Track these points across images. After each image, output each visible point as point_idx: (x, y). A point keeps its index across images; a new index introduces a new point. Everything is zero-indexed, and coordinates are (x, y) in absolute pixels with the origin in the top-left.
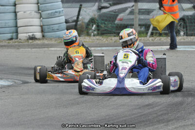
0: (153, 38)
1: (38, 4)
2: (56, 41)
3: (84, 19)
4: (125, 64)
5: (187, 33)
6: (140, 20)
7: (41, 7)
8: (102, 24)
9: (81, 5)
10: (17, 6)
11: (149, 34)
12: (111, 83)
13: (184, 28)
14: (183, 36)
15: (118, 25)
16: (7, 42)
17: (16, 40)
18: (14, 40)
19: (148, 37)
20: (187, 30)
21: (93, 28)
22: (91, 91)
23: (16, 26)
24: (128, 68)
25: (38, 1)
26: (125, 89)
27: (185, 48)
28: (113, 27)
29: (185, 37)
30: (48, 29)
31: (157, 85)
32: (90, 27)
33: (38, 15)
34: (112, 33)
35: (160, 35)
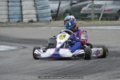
0: (102, 22)
1: (34, 1)
2: (45, 23)
3: (62, 10)
6: (95, 11)
7: (37, 3)
8: (72, 13)
9: (60, 2)
10: (22, 2)
11: (100, 19)
15: (82, 14)
16: (16, 23)
17: (22, 23)
18: (20, 23)
19: (99, 21)
23: (22, 15)
28: (79, 15)
30: (41, 16)
32: (65, 15)
33: (35, 8)
34: (78, 19)
35: (107, 20)
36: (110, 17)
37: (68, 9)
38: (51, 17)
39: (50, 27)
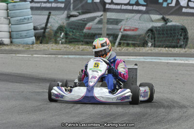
0: (120, 48)
1: (7, 10)
2: (23, 47)
3: (53, 26)
4: (95, 73)
5: (155, 44)
6: (108, 29)
7: (10, 13)
8: (70, 32)
9: (50, 13)
11: (117, 43)
12: (80, 92)
13: (152, 39)
14: (151, 47)
15: (86, 33)
19: (115, 47)
20: (155, 41)
21: (61, 36)
22: (60, 99)
24: (98, 77)
25: (7, 7)
26: (93, 98)
27: (152, 59)
28: (81, 36)
29: (152, 48)
30: (16, 35)
31: (126, 95)
32: (58, 35)
33: (7, 22)
34: (80, 42)
35: (128, 45)
36: (132, 41)
37: (62, 24)
38: (34, 38)
39: (32, 54)
